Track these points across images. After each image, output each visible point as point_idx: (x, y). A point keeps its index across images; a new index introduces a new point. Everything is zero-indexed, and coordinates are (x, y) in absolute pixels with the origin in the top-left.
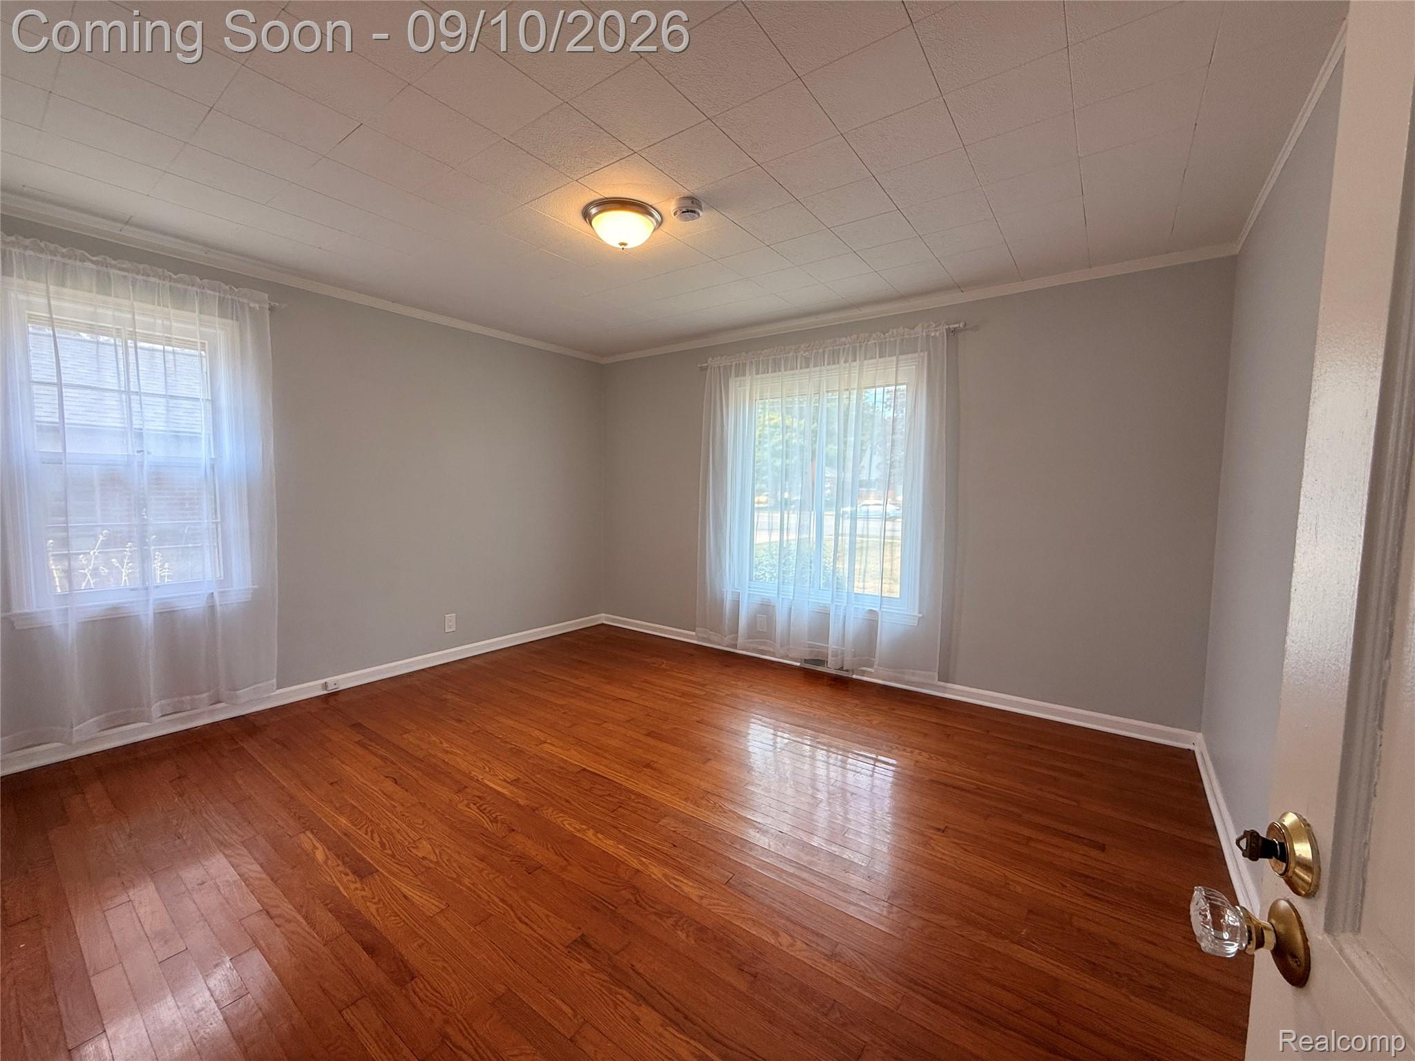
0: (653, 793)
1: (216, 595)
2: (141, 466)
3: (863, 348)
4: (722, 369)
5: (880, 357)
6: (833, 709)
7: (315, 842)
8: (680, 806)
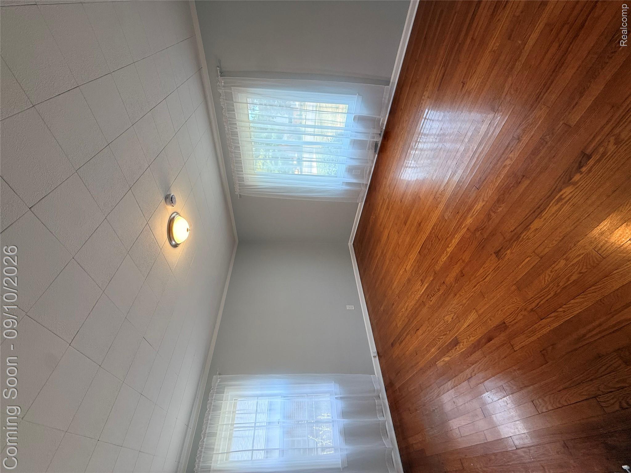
0: (433, 222)
1: (336, 396)
2: (284, 422)
3: (230, 119)
4: (241, 188)
5: (234, 111)
6: (399, 139)
7: (441, 360)
8: (440, 210)
